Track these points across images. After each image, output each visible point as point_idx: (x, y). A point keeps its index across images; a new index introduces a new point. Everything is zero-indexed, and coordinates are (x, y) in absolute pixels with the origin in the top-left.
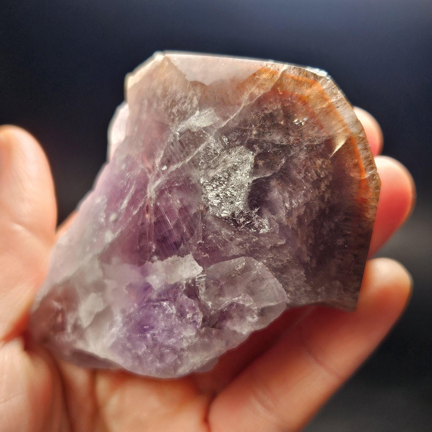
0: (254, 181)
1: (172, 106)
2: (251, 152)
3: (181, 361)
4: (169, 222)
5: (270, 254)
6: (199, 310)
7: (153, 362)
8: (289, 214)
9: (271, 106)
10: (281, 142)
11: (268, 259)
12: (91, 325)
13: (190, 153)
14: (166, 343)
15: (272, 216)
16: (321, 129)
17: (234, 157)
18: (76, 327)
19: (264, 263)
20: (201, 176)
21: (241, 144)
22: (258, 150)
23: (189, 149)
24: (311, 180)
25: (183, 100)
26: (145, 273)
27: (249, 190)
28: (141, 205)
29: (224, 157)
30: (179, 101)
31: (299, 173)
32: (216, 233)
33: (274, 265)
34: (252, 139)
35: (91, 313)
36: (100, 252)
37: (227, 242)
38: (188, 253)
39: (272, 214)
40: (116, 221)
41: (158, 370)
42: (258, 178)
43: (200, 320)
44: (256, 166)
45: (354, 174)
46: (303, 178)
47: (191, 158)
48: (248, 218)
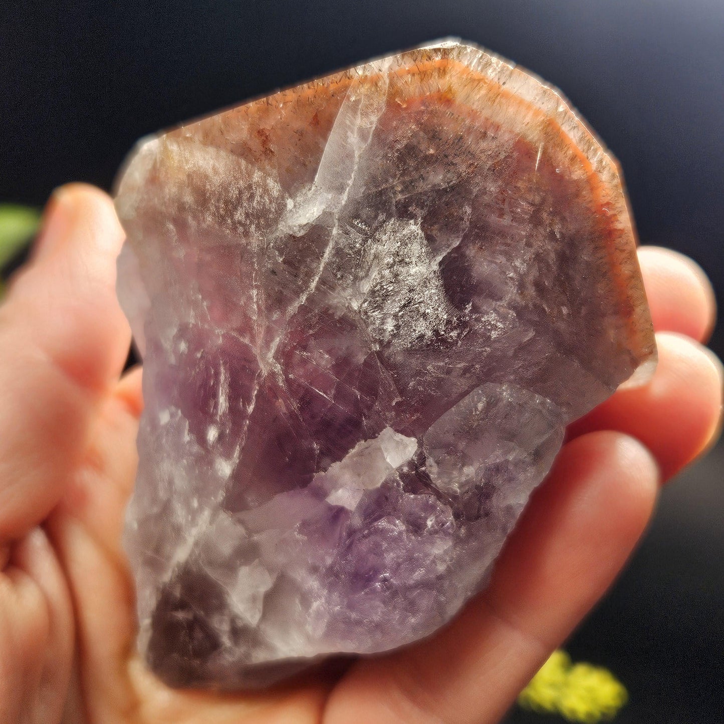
0: (440, 264)
1: (230, 213)
2: (412, 221)
3: (444, 595)
4: (325, 396)
5: (516, 362)
6: (441, 505)
7: (403, 621)
8: (521, 286)
9: (400, 132)
10: (448, 183)
11: (515, 372)
12: (264, 617)
13: (312, 273)
14: (411, 582)
15: (498, 303)
16: (497, 130)
17: (387, 242)
18: (239, 632)
19: (510, 382)
20: (350, 299)
21: (389, 216)
22: (420, 213)
23: (306, 266)
24: (526, 217)
25: (246, 195)
26: (320, 494)
27: (441, 282)
28: (256, 392)
29: (372, 251)
30: (239, 199)
31: (501, 215)
32: (419, 373)
33: (528, 374)
34: (400, 200)
35: (254, 599)
36: (222, 498)
37: (443, 379)
38: (381, 428)
39: (497, 300)
40: (221, 437)
41: (414, 629)
42: (444, 255)
43: (449, 519)
44: (430, 239)
45: (577, 174)
46: (512, 220)
47: (317, 279)
48: (462, 325)
